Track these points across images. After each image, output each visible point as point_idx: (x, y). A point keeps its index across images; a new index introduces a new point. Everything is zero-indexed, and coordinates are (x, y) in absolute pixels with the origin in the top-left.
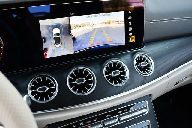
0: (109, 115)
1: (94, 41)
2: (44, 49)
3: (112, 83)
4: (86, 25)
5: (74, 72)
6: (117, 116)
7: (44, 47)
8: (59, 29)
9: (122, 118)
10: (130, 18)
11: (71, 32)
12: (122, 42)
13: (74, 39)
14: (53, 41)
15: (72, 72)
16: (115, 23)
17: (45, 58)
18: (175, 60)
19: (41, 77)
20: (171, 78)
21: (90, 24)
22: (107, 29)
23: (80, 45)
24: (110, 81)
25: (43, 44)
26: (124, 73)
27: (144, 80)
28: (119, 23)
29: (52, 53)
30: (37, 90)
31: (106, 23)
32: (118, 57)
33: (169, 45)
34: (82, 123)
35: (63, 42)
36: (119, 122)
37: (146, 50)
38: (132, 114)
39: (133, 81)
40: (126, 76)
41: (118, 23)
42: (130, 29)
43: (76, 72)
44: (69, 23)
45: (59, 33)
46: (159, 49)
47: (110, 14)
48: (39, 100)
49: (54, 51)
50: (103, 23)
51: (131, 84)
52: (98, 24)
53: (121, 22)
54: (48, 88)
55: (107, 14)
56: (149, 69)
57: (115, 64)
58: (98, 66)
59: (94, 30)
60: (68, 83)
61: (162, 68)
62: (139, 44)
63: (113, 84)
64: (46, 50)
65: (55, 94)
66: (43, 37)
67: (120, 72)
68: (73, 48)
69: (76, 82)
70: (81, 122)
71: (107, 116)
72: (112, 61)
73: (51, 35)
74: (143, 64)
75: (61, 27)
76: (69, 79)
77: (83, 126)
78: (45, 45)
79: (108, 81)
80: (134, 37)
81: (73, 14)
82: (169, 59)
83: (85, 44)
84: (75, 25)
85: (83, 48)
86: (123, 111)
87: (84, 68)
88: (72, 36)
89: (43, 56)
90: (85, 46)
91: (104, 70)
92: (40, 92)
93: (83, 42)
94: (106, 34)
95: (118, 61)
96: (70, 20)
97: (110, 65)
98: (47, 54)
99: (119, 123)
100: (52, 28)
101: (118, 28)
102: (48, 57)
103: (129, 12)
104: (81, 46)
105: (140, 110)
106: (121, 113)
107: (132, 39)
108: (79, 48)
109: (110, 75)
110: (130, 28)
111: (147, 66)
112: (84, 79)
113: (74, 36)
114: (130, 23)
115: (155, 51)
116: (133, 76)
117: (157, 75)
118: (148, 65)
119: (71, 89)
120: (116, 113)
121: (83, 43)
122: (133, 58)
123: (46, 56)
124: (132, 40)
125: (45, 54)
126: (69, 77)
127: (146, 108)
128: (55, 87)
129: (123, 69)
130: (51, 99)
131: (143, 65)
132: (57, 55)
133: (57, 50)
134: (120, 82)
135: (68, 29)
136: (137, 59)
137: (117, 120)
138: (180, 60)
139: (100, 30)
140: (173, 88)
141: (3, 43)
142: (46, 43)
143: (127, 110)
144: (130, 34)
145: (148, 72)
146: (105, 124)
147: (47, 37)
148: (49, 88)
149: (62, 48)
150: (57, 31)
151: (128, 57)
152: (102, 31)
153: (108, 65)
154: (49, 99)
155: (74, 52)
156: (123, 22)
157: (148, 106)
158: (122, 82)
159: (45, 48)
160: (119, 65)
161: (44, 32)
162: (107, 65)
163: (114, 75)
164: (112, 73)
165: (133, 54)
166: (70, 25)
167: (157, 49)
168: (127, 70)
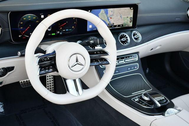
0: (120, 59)
6: (124, 59)
9: (126, 61)
19: (93, 38)
26: (127, 40)
27: (136, 44)
32: (125, 32)
37: (138, 30)
38: (130, 59)
39: (132, 44)
48: (91, 48)
56: (138, 39)
57: (123, 35)
58: (116, 35)
60: (104, 42)
61: (145, 39)
62: (134, 26)
63: (122, 44)
72: (122, 34)
79: (121, 42)
91: (119, 38)
95: (125, 34)
99: (124, 63)
105: (133, 58)
106: (126, 58)
115: (142, 30)
117: (143, 42)
118: (138, 37)
120: (123, 58)
127: (136, 58)
129: (127, 38)
131: (136, 37)
134: (126, 44)
136: (133, 34)
137: (124, 61)
140: (149, 52)
143: (128, 57)
145: (138, 40)
151: (129, 32)
160: (125, 36)
162: (120, 35)
163: (123, 40)
165: (132, 31)
168: (129, 38)
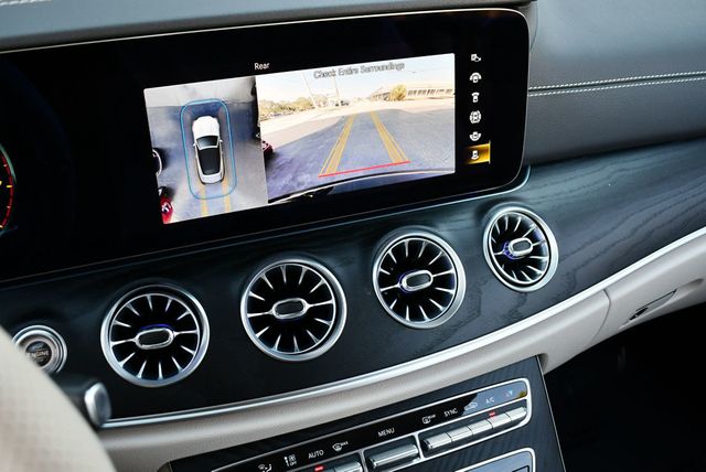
0: (389, 432)
1: (343, 162)
2: (160, 191)
3: (404, 316)
4: (315, 105)
5: (268, 274)
6: (416, 434)
7: (160, 184)
8: (214, 121)
9: (435, 443)
10: (475, 77)
11: (258, 130)
12: (445, 164)
13: (269, 155)
14: (194, 163)
15: (262, 274)
16: (421, 96)
17: (165, 223)
18: (635, 230)
19: (148, 296)
20: (616, 295)
21: (329, 100)
22: (391, 120)
23: (290, 176)
24: (394, 310)
25: (158, 175)
26: (448, 281)
27: (518, 306)
28: (435, 95)
29: (191, 205)
30: (136, 340)
31: (386, 96)
32: (428, 220)
33: (615, 176)
34: (292, 458)
35: (230, 167)
36: (425, 456)
38: (471, 426)
39: (479, 311)
40: (452, 292)
41: (430, 95)
42: (475, 117)
43: (274, 275)
44: (251, 98)
45: (217, 133)
46: (579, 189)
47: (402, 66)
48: (140, 375)
49: (196, 197)
50: (376, 97)
51: (470, 319)
52: (359, 99)
53: (444, 94)
54: (173, 335)
55: (392, 67)
56: (538, 264)
57: (415, 246)
58: (354, 254)
59: (343, 121)
60: (245, 316)
61: (587, 262)
62: (505, 172)
63: (407, 321)
64: (169, 193)
65: (199, 356)
66: (156, 149)
67: (432, 276)
68: (265, 186)
69: (273, 311)
70: (288, 453)
71: (381, 434)
72: (404, 237)
73: (187, 141)
74: (516, 247)
75: (224, 111)
76: (251, 300)
77: (294, 467)
78: (163, 178)
79: (389, 309)
80: (489, 145)
81: (266, 66)
82: (613, 229)
83: (310, 173)
84: (272, 104)
85: (302, 188)
86: (439, 414)
87: (305, 264)
88: (264, 146)
89: (159, 215)
90: (309, 180)
91: (377, 270)
92: (145, 347)
93: (300, 166)
94: (385, 136)
95: (425, 235)
96: (257, 85)
97: (398, 250)
98: (171, 210)
99: (423, 459)
100: (188, 117)
101: (430, 113)
102: (174, 219)
103: (474, 57)
104: (293, 179)
105: (499, 412)
106: (433, 422)
107: (480, 152)
108: (286, 186)
109: (398, 286)
110: (475, 113)
111: (533, 253)
112: (303, 301)
113: (270, 143)
114: (475, 96)
115: (562, 196)
116: (480, 292)
117: (567, 286)
118: (537, 251)
119: (255, 337)
120: (413, 423)
121: (301, 169)
122: (483, 225)
123: (168, 214)
124: (481, 157)
125: (164, 208)
126: (248, 293)
127: (523, 404)
128: (198, 331)
129: (443, 264)
130: (185, 372)
131: (516, 249)
132: (206, 212)
133: (206, 192)
134: (432, 312)
135: (246, 121)
136: (495, 229)
137: (416, 450)
138: (653, 231)
139: (365, 124)
140: (623, 327)
141: (12, 172)
142: (167, 170)
143: (453, 412)
144: (475, 136)
146: (375, 464)
147: (170, 150)
148: (176, 334)
149: (226, 187)
150: (206, 126)
151: (465, 220)
152: (372, 127)
153: (390, 252)
154: (176, 371)
155: (270, 201)
156: (448, 91)
157: (528, 398)
158: (438, 311)
159: (164, 188)
160: (432, 250)
161: (161, 132)
162: (388, 250)
163: (412, 289)
164: (404, 280)
165: (483, 211)
166: (254, 104)
167: (571, 191)
168: (458, 270)
